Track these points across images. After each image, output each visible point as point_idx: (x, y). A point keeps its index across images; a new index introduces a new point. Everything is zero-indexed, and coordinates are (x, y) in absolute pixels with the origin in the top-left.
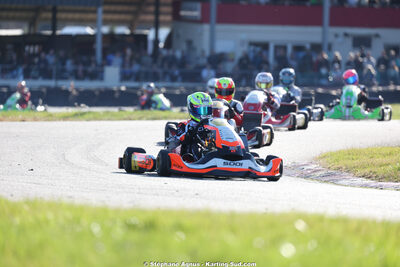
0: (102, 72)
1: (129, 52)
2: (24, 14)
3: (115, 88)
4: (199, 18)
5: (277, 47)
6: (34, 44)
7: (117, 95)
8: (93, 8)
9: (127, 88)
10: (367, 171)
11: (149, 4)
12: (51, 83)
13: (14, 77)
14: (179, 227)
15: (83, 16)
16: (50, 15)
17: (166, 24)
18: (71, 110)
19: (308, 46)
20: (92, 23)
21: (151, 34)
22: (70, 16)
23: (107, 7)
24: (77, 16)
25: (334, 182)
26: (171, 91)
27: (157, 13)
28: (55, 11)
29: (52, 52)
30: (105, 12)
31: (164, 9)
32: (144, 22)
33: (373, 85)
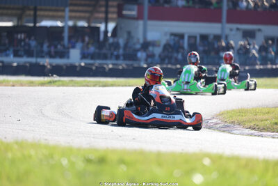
0: (68, 52)
1: (87, 39)
2: (14, 12)
3: (77, 64)
4: (136, 16)
5: (190, 37)
6: (21, 33)
7: (78, 69)
8: (62, 8)
9: (85, 64)
10: (252, 124)
11: (101, 6)
12: (33, 60)
13: (7, 55)
14: (122, 161)
15: (55, 13)
16: (32, 13)
17: (113, 20)
18: (47, 79)
19: (211, 37)
20: (61, 18)
21: (102, 27)
22: (46, 13)
23: (72, 8)
24: (51, 13)
25: (229, 132)
26: (116, 67)
27: (107, 13)
28: (35, 10)
29: (33, 38)
30: (71, 11)
31: (111, 9)
32: (97, 18)
33: (257, 64)
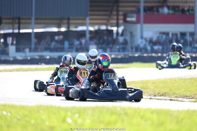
2: (55, 21)
4: (136, 21)
5: (173, 35)
8: (84, 18)
11: (114, 15)
16: (66, 21)
23: (91, 17)
24: (80, 21)
26: (116, 57)
27: (118, 19)
28: (68, 19)
30: (90, 19)
31: (120, 17)
